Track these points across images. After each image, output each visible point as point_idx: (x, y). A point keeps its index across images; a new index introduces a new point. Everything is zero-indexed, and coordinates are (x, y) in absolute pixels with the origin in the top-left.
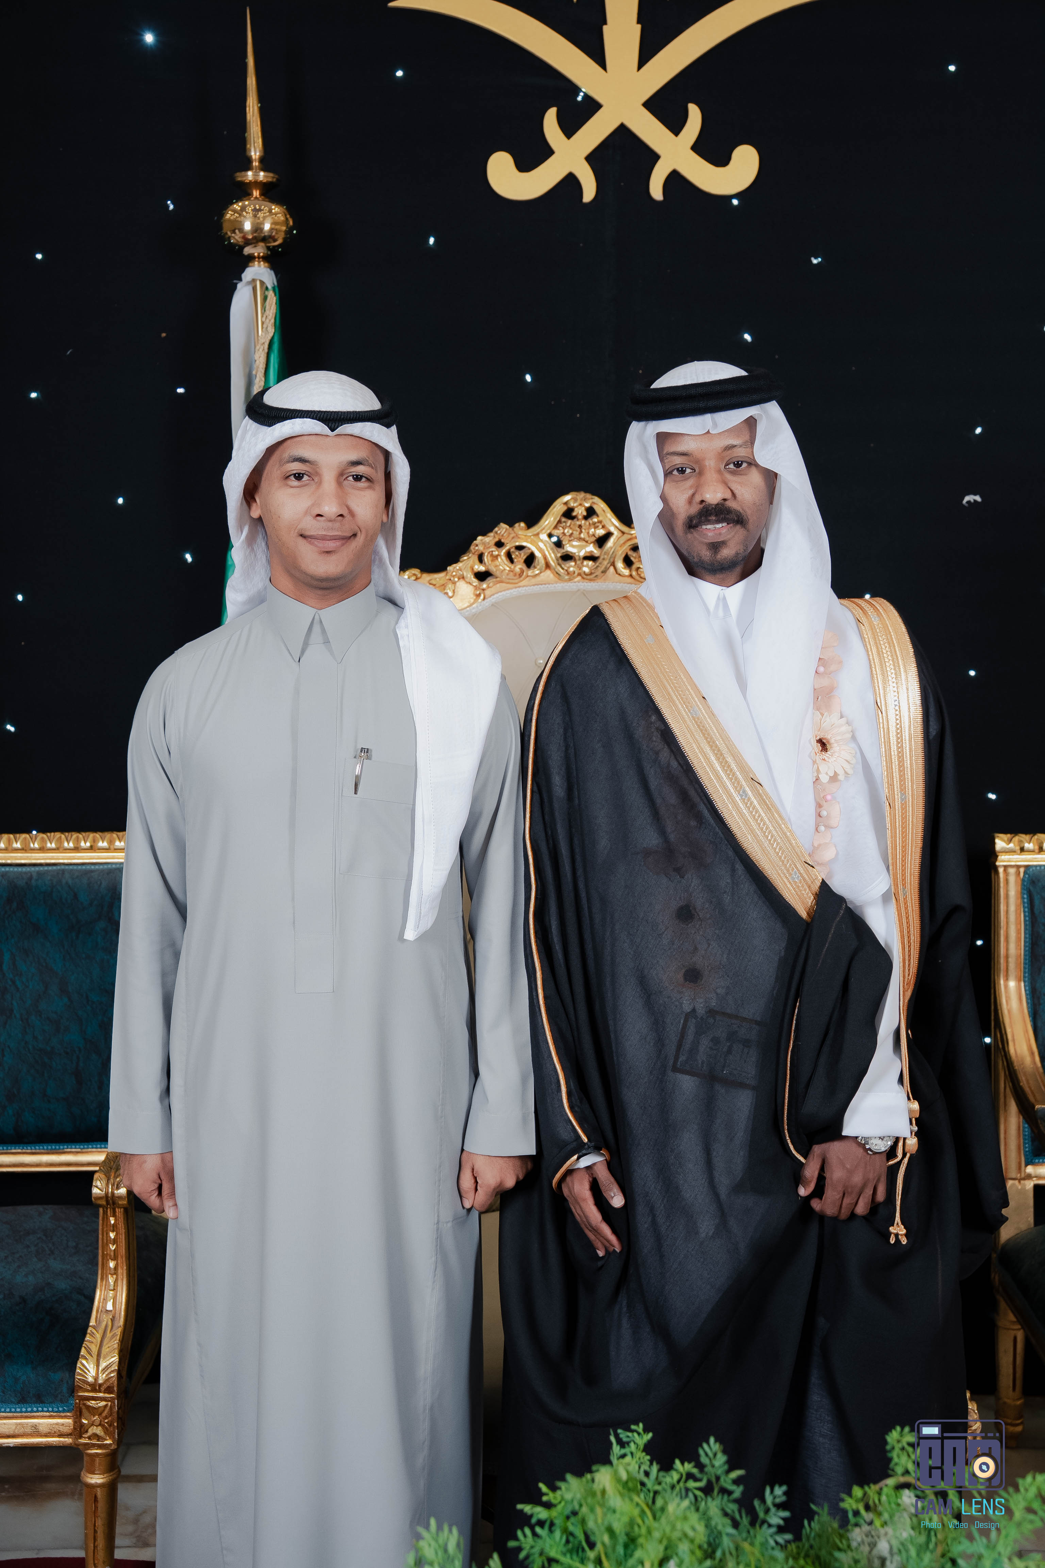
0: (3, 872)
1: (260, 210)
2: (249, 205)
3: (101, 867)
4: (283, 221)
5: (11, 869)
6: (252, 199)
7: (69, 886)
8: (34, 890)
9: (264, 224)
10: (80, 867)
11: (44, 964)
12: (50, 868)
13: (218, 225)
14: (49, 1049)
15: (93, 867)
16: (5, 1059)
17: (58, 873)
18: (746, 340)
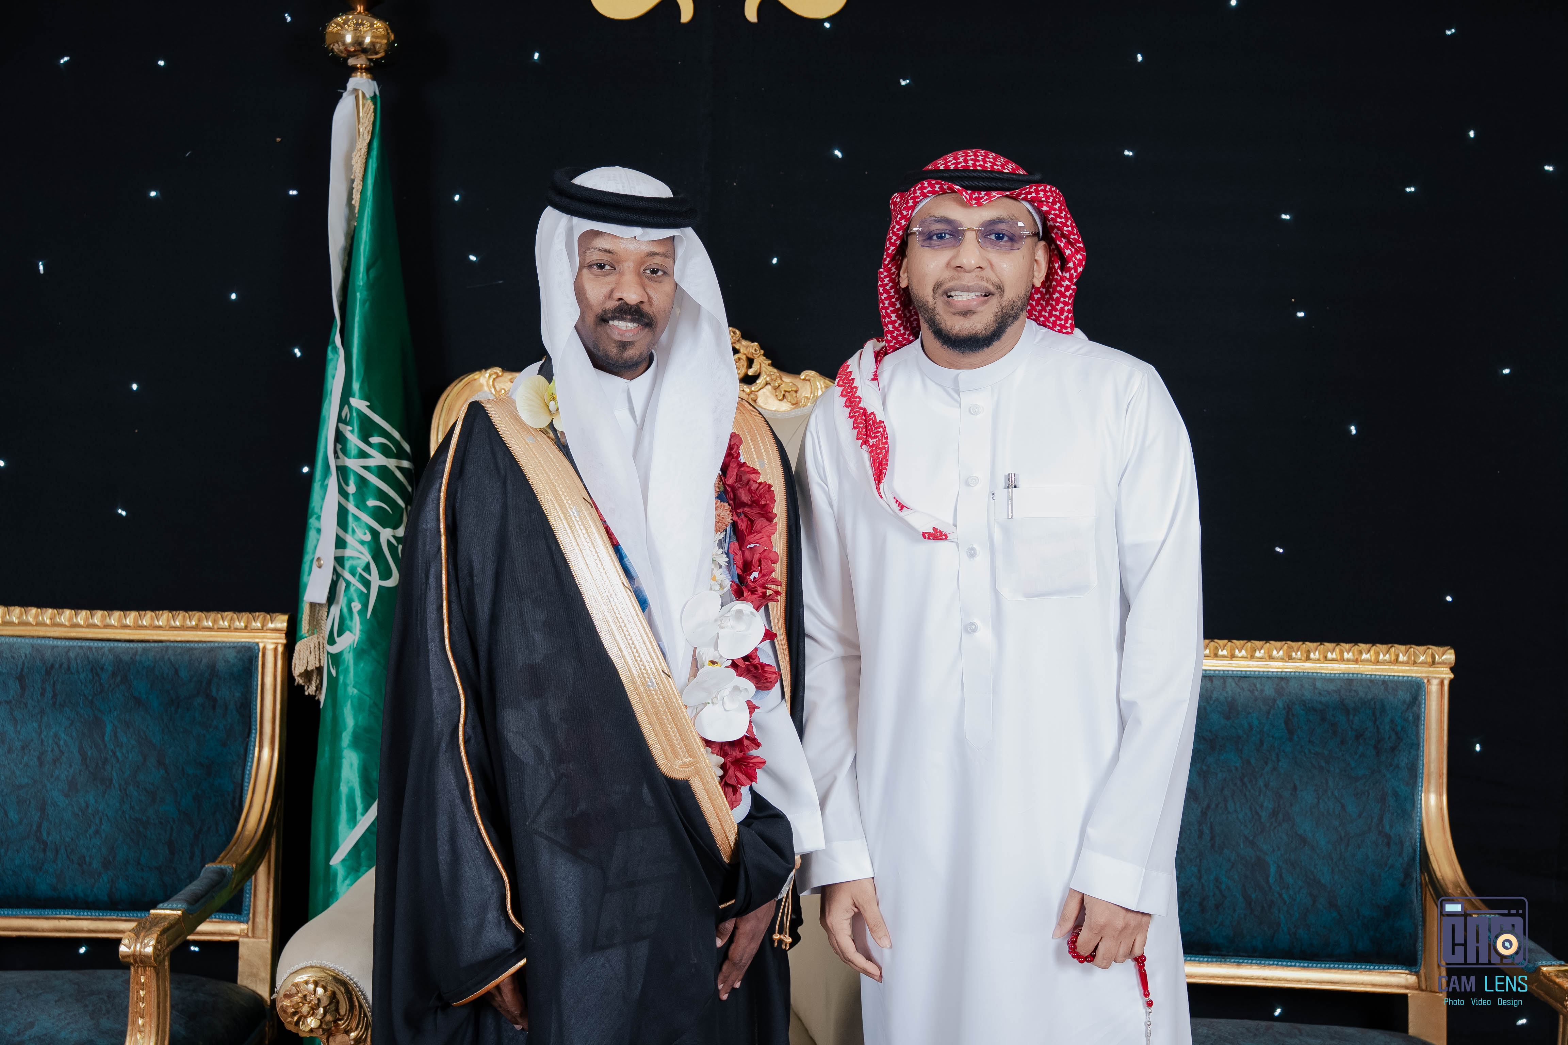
0: (111, 647)
1: (363, 24)
2: (352, 19)
3: (204, 645)
4: (383, 35)
5: (120, 644)
6: (356, 13)
7: (171, 663)
8: (137, 664)
9: (365, 38)
10: (184, 645)
11: (144, 737)
12: (156, 644)
13: (322, 38)
14: (144, 818)
15: (196, 645)
16: (103, 827)
17: (162, 650)
18: (837, 156)
